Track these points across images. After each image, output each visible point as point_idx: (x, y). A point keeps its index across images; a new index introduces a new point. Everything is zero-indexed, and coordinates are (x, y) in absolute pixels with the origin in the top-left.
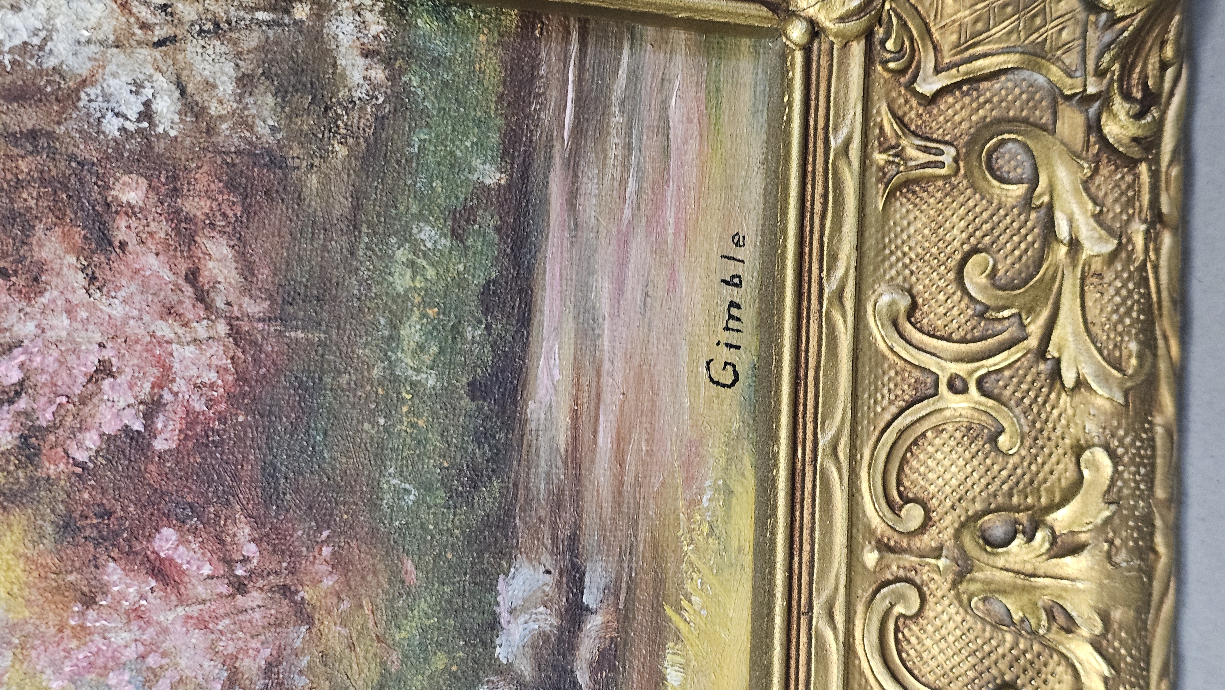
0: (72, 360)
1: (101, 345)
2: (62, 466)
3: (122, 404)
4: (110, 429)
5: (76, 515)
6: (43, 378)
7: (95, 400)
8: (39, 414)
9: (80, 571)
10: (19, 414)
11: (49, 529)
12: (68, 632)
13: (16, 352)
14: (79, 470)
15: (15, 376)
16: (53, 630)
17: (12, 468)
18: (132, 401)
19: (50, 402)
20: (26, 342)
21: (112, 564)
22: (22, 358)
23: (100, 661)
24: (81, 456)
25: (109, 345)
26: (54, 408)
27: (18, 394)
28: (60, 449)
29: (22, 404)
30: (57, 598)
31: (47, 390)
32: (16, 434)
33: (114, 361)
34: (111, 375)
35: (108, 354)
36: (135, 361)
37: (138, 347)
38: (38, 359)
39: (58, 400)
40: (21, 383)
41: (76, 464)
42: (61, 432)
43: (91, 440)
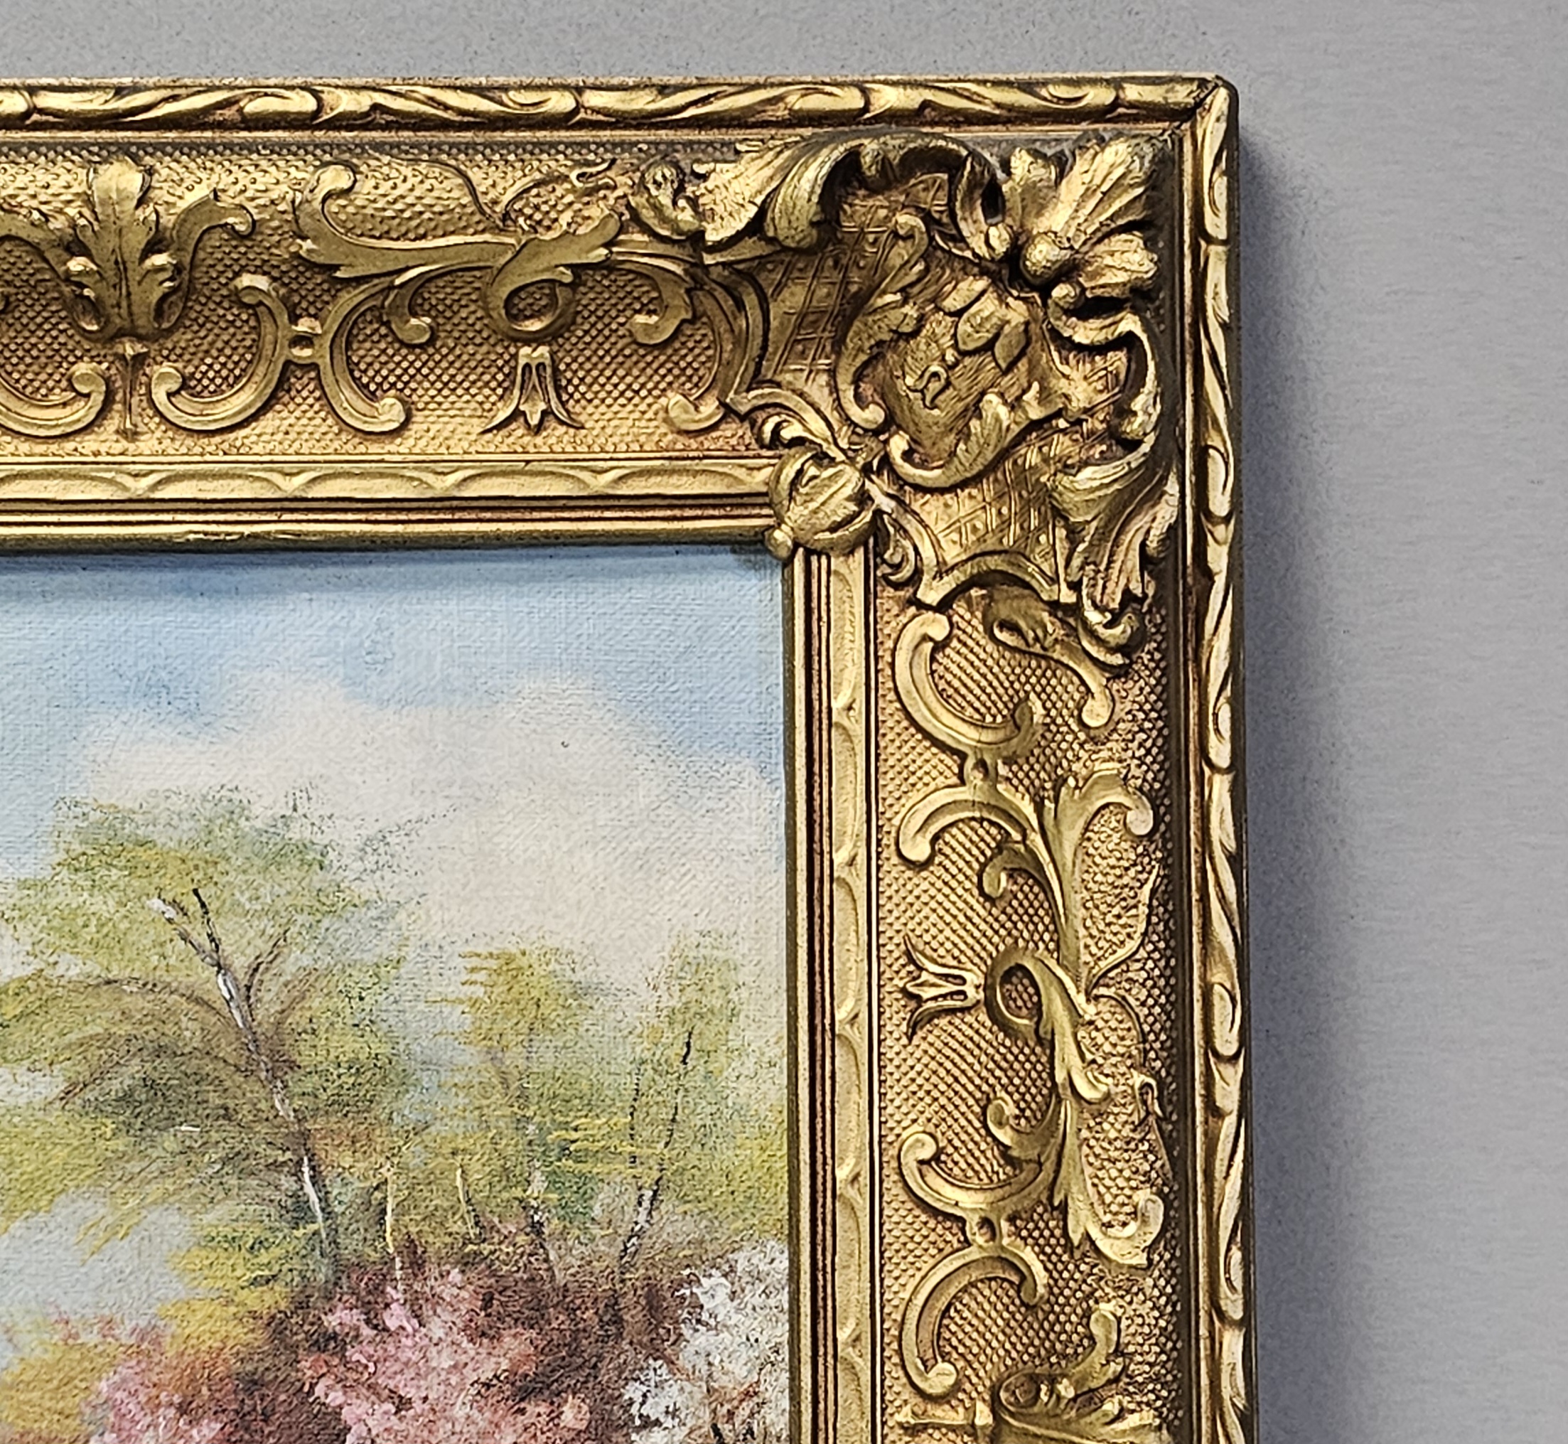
0: (411, 1373)
1: (425, 1399)
2: (309, 1373)
3: (370, 1423)
4: (346, 1414)
5: (264, 1391)
6: (391, 1349)
7: (373, 1398)
8: (358, 1347)
9: (211, 1398)
10: (357, 1329)
11: (249, 1368)
12: (154, 1392)
13: (415, 1322)
14: (306, 1389)
15: (392, 1324)
16: (155, 1379)
17: (306, 1328)
18: (374, 1433)
19: (369, 1358)
20: (423, 1330)
21: (219, 1426)
22: (410, 1329)
23: (126, 1425)
24: (319, 1390)
25: (426, 1406)
26: (364, 1361)
27: (375, 1327)
28: (325, 1370)
29: (366, 1332)
30: (186, 1380)
31: (380, 1352)
32: (338, 1329)
33: (411, 1412)
34: (398, 1410)
35: (418, 1406)
36: (412, 1431)
37: (425, 1433)
38: (409, 1342)
39: (371, 1365)
40: (386, 1329)
41: (312, 1386)
42: (342, 1369)
43: (336, 1398)
